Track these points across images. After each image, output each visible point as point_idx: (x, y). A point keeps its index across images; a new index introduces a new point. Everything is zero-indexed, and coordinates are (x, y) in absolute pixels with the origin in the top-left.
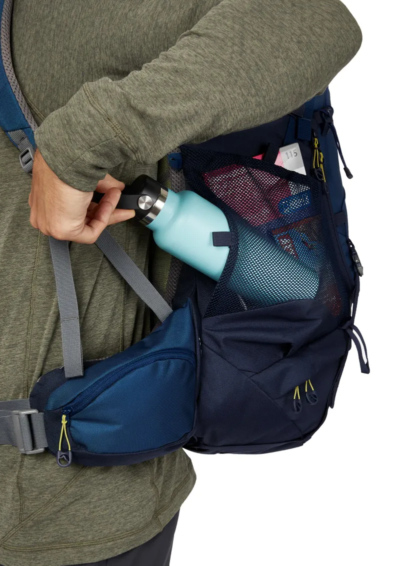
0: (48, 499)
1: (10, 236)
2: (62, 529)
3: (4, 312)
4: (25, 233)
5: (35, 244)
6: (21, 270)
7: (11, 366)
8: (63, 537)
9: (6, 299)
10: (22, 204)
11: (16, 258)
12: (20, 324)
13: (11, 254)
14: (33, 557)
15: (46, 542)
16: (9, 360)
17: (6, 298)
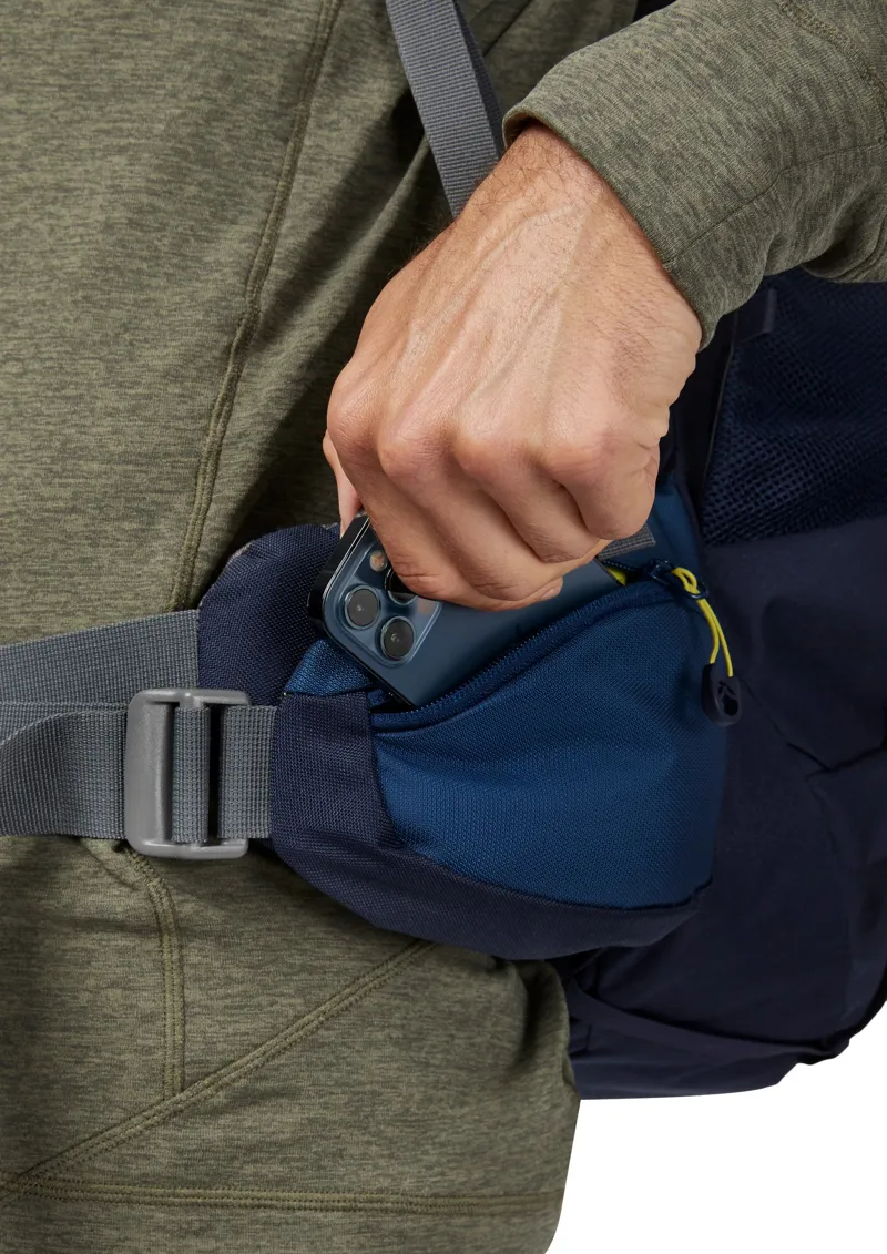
0: (291, 1013)
1: (192, 104)
2: (323, 1138)
3: (117, 343)
4: (246, 114)
5: (273, 163)
6: (211, 231)
7: (126, 525)
8: (320, 1167)
9: (136, 303)
10: (248, 15)
11: (200, 184)
12: (183, 396)
13: (184, 164)
14: (197, 1225)
15: (255, 1174)
16: (120, 505)
17: (135, 300)
